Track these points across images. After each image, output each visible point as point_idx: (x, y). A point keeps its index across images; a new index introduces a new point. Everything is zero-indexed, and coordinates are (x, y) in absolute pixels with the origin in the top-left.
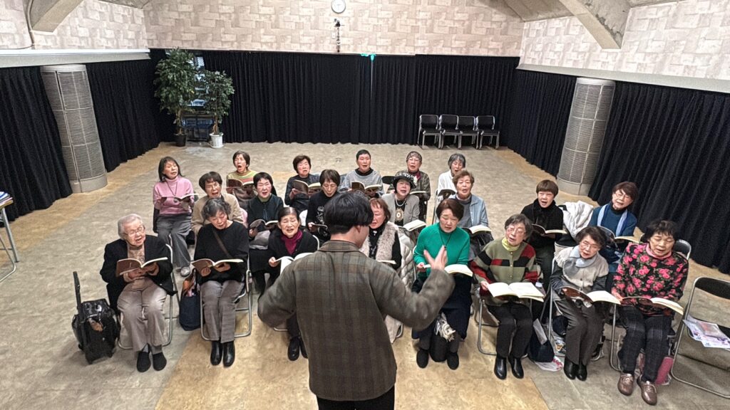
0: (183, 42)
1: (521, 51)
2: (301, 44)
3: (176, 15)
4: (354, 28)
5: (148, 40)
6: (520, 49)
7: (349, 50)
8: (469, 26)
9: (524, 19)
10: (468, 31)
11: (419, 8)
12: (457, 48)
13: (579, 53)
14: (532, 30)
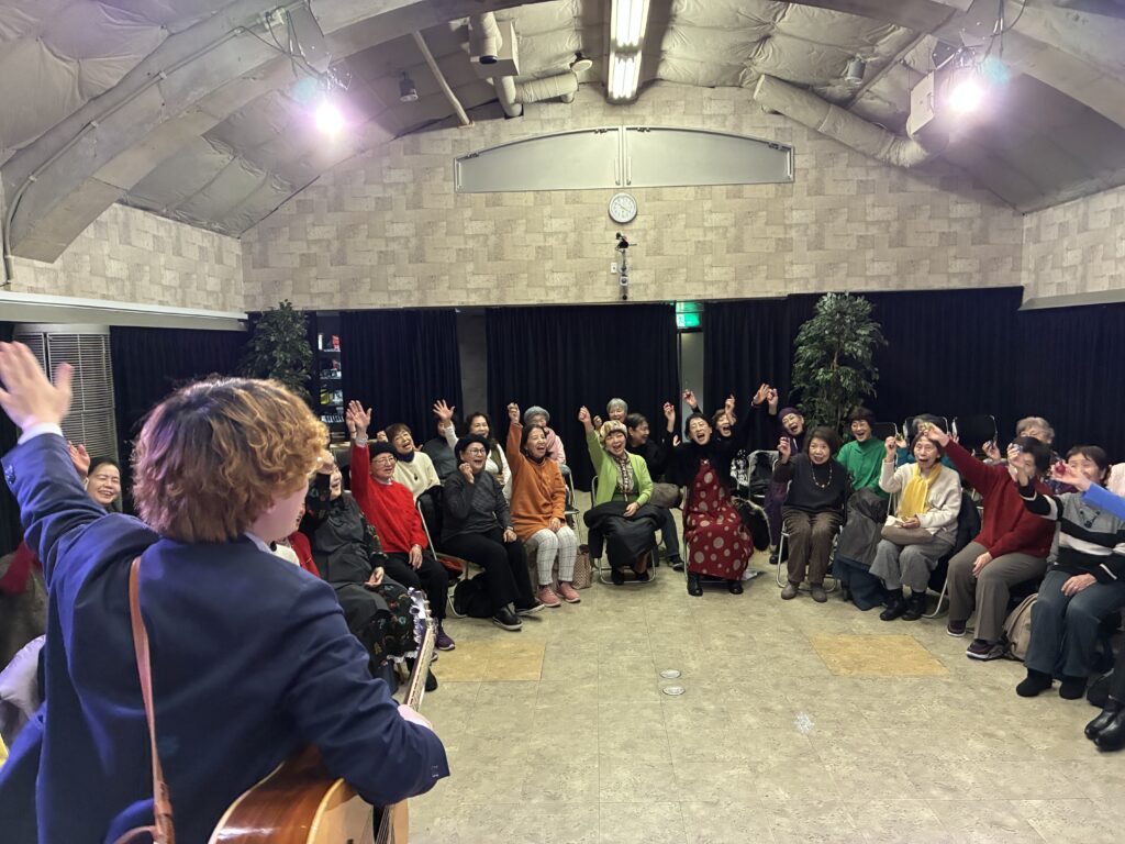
0: (313, 296)
1: (1024, 274)
2: (548, 289)
3: (302, 247)
4: (656, 249)
5: (245, 296)
6: (1021, 270)
7: (646, 295)
8: (901, 232)
9: (1024, 210)
10: (899, 241)
11: (789, 202)
12: (879, 276)
14: (1047, 226)
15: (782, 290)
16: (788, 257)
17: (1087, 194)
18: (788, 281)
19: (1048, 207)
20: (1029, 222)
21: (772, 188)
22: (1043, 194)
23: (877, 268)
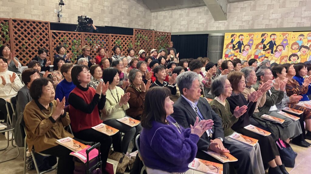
2: (32, 15)
4: (68, 7)
6: (151, 26)
7: (66, 21)
8: (129, 12)
9: (153, 11)
10: (129, 15)
12: (125, 23)
13: (199, 24)
14: (160, 16)
15: (103, 25)
16: (104, 15)
17: (172, 9)
18: (104, 22)
19: (160, 11)
20: (153, 14)
22: (160, 8)
23: (124, 21)
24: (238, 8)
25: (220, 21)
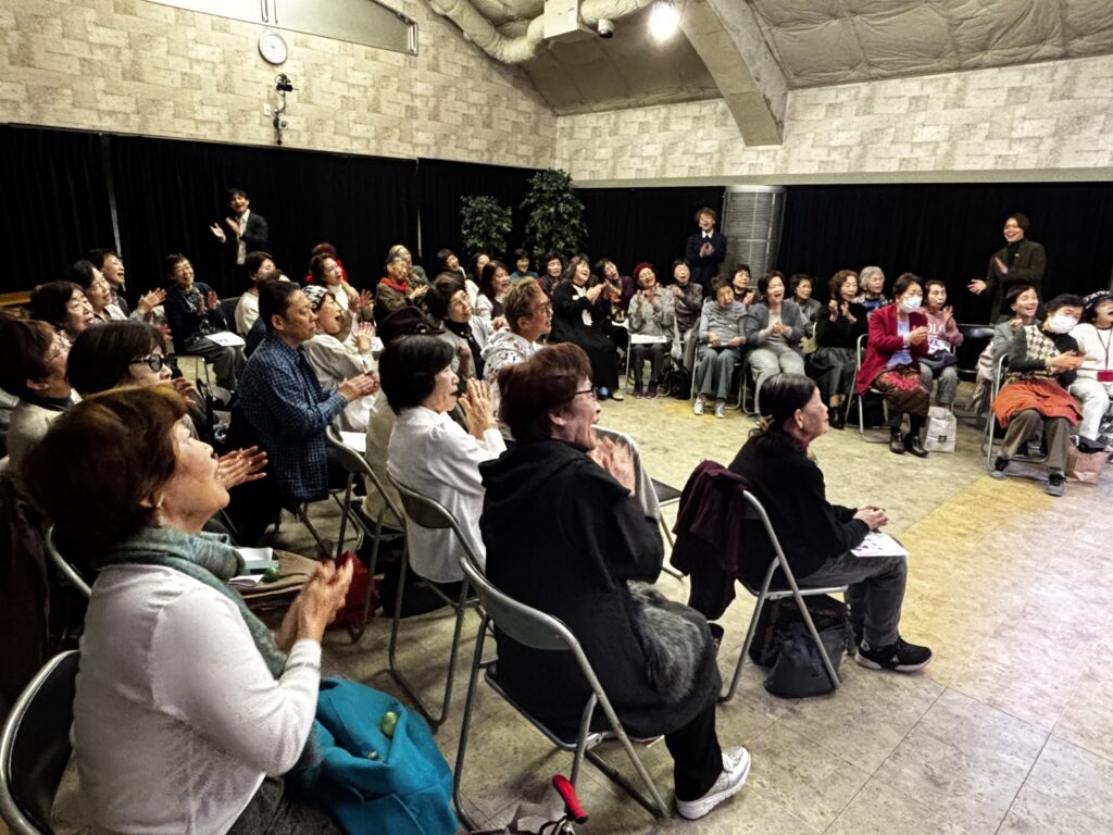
1: (558, 162)
2: (198, 123)
4: (306, 97)
6: (555, 159)
7: (299, 142)
8: (489, 116)
9: (560, 112)
10: (488, 125)
11: (415, 73)
12: (477, 150)
13: (698, 156)
14: (580, 127)
15: (411, 153)
16: (415, 124)
17: (618, 108)
18: (416, 146)
21: (401, 56)
22: (582, 103)
23: (475, 144)
24: (818, 104)
25: (761, 148)
